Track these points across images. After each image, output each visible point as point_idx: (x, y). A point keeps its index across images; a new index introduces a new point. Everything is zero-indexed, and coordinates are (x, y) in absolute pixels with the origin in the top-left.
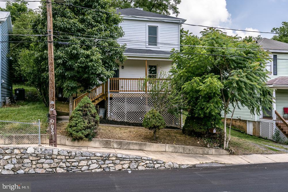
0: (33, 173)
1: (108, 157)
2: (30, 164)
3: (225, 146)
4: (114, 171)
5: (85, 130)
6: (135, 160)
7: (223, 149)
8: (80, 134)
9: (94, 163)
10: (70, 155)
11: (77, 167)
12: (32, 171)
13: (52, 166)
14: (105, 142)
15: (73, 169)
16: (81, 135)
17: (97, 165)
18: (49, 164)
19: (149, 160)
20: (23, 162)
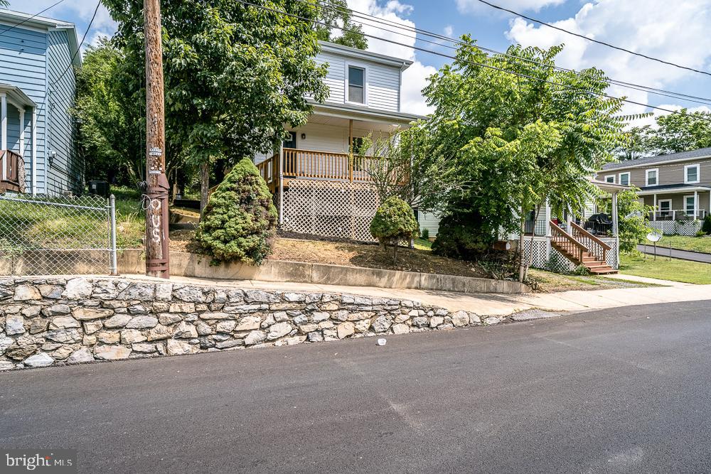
0: (86, 363)
1: (319, 303)
2: (74, 331)
3: (522, 276)
4: (334, 339)
5: (245, 237)
6: (385, 309)
7: (519, 281)
8: (233, 247)
9: (281, 322)
10: (209, 300)
11: (232, 334)
12: (82, 355)
13: (154, 335)
14: (291, 269)
15: (221, 341)
16: (236, 249)
17: (290, 327)
18: (142, 330)
19: (418, 308)
20: (48, 326)
